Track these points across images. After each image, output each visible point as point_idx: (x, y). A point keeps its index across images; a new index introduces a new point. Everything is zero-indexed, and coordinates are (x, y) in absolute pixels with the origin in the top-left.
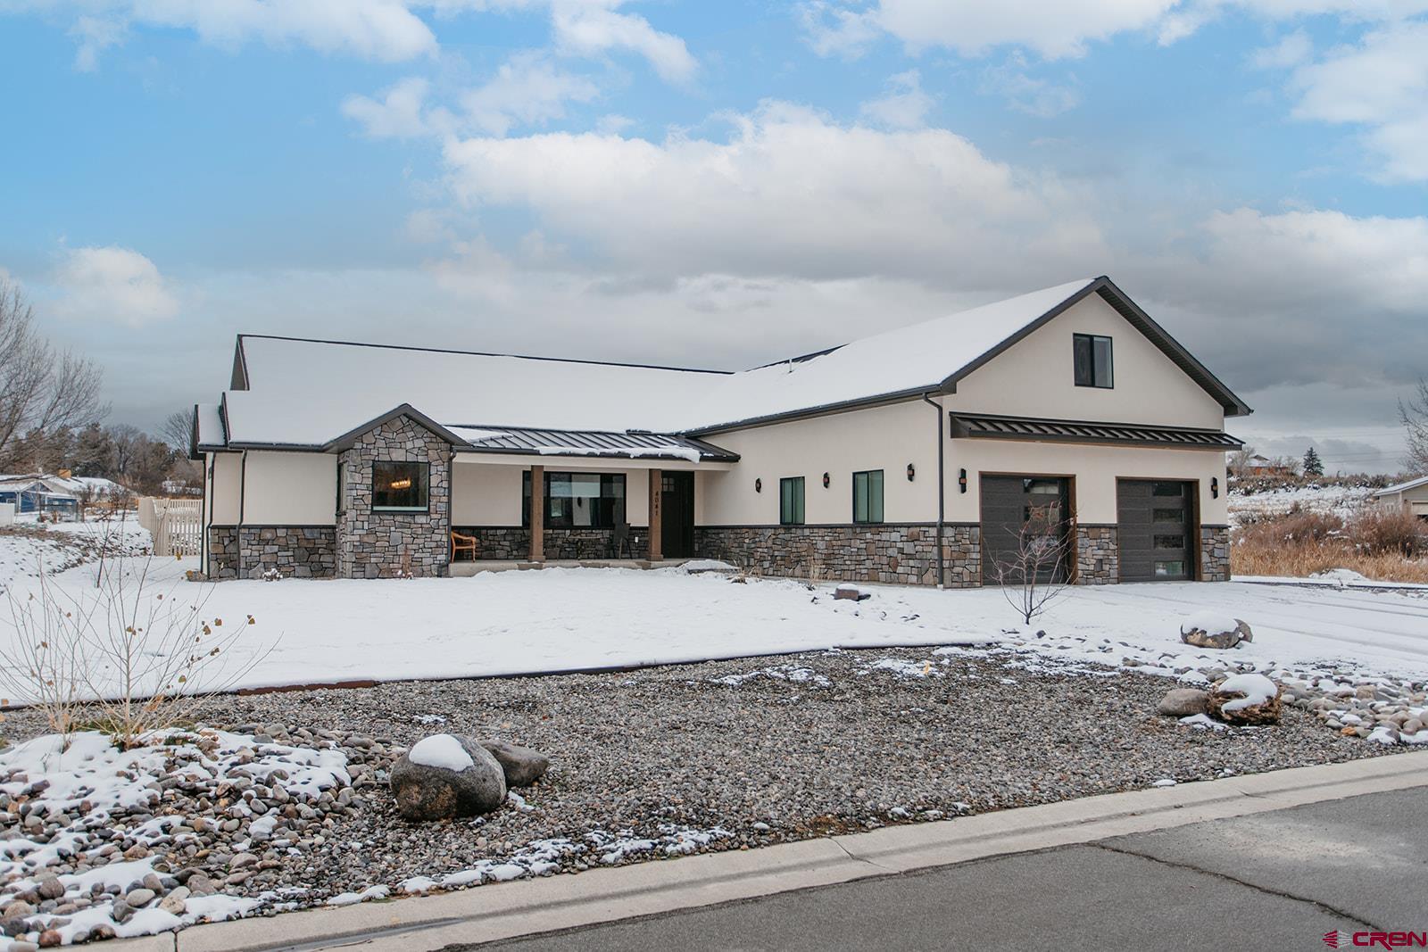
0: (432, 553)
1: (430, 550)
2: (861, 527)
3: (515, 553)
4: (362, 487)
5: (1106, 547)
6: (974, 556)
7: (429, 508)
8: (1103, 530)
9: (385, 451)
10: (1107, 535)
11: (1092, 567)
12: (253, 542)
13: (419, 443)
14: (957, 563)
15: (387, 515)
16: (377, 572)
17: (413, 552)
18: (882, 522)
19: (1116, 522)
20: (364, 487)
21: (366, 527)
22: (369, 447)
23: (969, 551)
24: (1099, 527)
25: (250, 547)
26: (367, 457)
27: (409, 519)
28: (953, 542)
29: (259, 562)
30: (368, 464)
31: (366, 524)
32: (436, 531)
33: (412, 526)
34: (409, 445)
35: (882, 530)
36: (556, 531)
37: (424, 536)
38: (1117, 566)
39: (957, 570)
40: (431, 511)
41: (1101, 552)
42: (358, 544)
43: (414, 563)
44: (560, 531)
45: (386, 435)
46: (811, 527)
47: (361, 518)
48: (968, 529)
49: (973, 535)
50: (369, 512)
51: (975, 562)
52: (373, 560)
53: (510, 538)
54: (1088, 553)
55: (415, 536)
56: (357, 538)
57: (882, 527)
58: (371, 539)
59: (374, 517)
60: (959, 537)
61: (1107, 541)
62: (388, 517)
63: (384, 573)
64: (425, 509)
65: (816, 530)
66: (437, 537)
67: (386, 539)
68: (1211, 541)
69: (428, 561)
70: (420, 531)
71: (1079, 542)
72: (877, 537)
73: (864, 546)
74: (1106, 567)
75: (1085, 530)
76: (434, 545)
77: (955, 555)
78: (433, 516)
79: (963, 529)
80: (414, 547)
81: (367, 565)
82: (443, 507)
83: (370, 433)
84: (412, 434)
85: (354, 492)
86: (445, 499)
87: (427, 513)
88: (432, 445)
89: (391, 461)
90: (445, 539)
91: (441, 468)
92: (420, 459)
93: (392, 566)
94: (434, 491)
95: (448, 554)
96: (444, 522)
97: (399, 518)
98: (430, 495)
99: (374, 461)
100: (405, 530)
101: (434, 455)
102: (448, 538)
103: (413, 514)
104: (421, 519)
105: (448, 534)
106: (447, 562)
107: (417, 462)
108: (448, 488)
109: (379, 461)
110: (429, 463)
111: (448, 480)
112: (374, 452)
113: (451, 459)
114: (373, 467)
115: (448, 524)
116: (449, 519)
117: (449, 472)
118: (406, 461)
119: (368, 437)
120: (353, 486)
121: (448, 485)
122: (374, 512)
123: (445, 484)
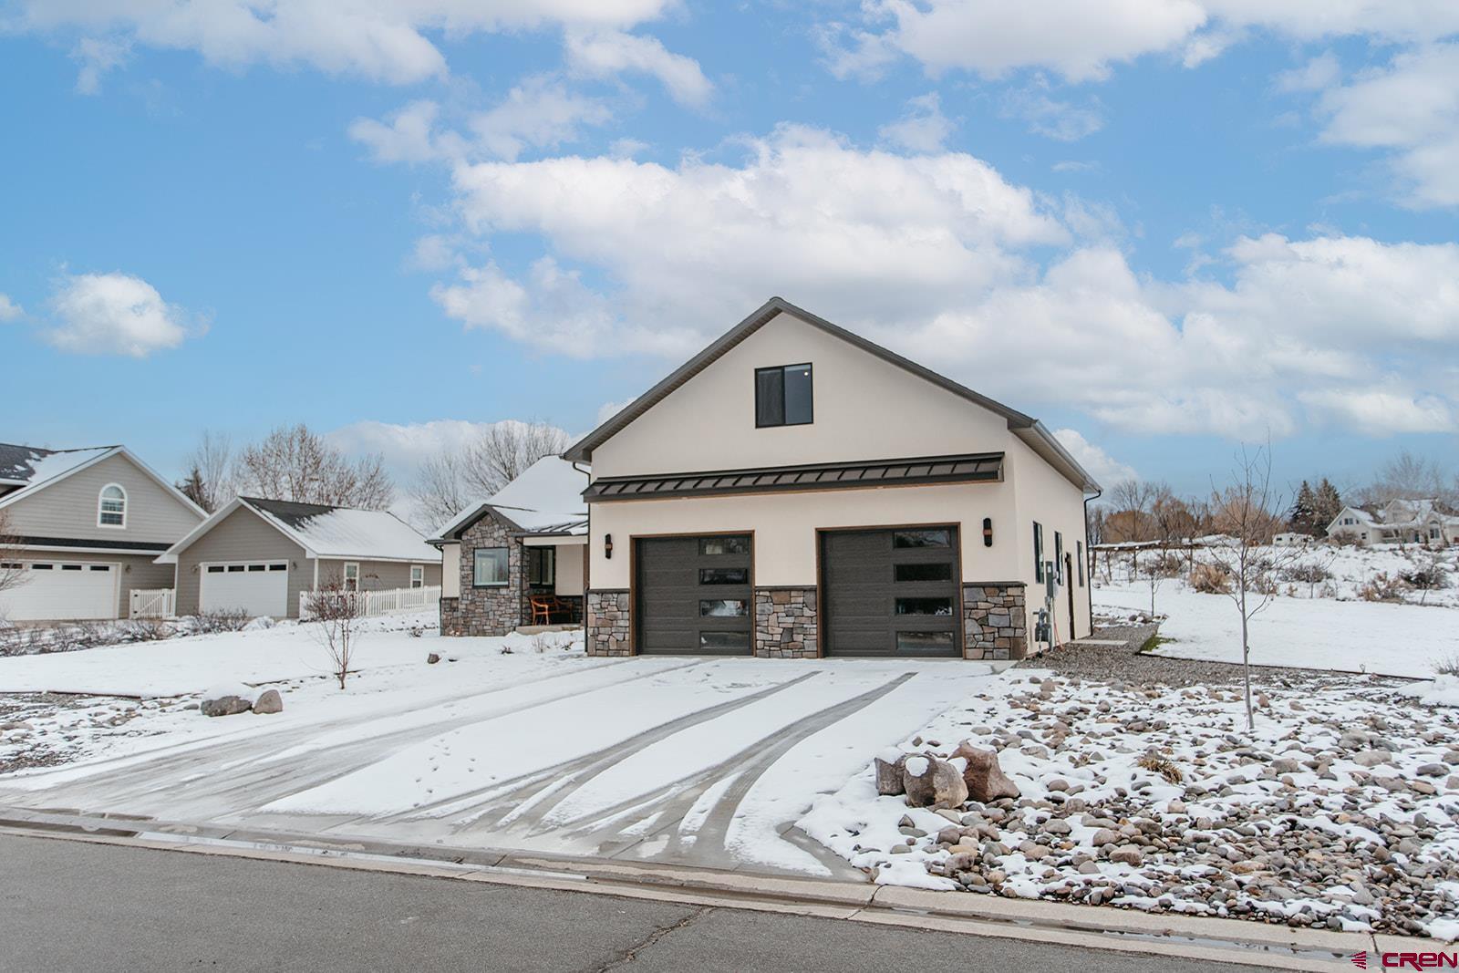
0: (510, 618)
1: (509, 615)
4: (467, 569)
5: (797, 612)
6: (621, 623)
7: (509, 583)
8: (793, 594)
9: (481, 541)
10: (801, 600)
11: (777, 638)
12: (448, 610)
13: (502, 533)
14: (602, 630)
15: (481, 589)
16: (475, 630)
17: (498, 617)
19: (815, 583)
20: (469, 568)
21: (470, 599)
22: (471, 538)
23: (616, 619)
24: (789, 589)
25: (446, 613)
26: (470, 546)
27: (495, 592)
28: (598, 609)
30: (471, 550)
31: (470, 596)
32: (513, 601)
33: (498, 597)
34: (496, 535)
37: (505, 605)
38: (815, 637)
39: (602, 637)
40: (510, 585)
41: (791, 620)
42: (464, 611)
43: (499, 626)
45: (482, 528)
47: (467, 592)
48: (615, 596)
49: (621, 602)
50: (470, 587)
51: (623, 630)
52: (474, 623)
54: (772, 623)
55: (500, 604)
56: (464, 607)
58: (472, 607)
59: (474, 590)
60: (604, 604)
61: (801, 606)
62: (483, 591)
63: (480, 633)
64: (506, 583)
66: (513, 605)
67: (481, 607)
68: (982, 605)
69: (507, 623)
70: (503, 600)
71: (758, 608)
74: (799, 638)
75: (768, 594)
76: (511, 611)
77: (599, 622)
78: (512, 588)
79: (610, 595)
80: (500, 613)
81: (470, 626)
82: (517, 582)
83: (472, 528)
84: (497, 526)
85: (463, 573)
86: (518, 575)
87: (508, 587)
88: (509, 534)
89: (485, 548)
90: (518, 607)
91: (516, 551)
92: (503, 544)
93: (485, 627)
94: (512, 569)
95: (522, 619)
96: (518, 593)
97: (489, 591)
98: (509, 572)
99: (474, 549)
100: (494, 600)
101: (511, 540)
102: (524, 606)
103: (498, 588)
104: (503, 591)
105: (522, 603)
106: (521, 625)
107: (501, 547)
108: (522, 566)
109: (478, 548)
110: (509, 548)
111: (522, 560)
112: (474, 542)
113: (522, 543)
114: (474, 553)
115: (522, 595)
116: (522, 591)
117: (522, 554)
118: (494, 547)
119: (471, 531)
120: (462, 568)
121: (522, 563)
122: (474, 587)
123: (518, 564)
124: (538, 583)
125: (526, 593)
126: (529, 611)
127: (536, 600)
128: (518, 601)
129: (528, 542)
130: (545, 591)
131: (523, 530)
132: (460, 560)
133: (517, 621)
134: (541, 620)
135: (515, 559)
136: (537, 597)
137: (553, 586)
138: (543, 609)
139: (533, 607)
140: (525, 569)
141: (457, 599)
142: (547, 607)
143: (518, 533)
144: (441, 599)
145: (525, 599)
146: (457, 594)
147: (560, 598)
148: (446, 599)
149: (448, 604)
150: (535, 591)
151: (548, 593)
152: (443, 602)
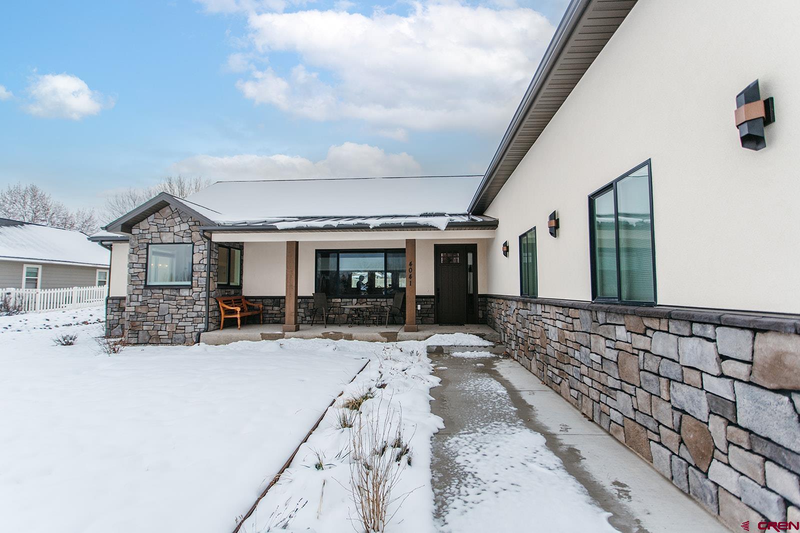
0: (193, 322)
1: (192, 319)
2: (608, 312)
3: (308, 318)
4: (138, 266)
7: (192, 283)
9: (157, 235)
12: (115, 310)
13: (185, 227)
15: (156, 289)
16: (147, 338)
17: (177, 321)
18: (653, 304)
20: (140, 265)
21: (140, 300)
22: (144, 232)
25: (112, 313)
26: (142, 241)
27: (174, 292)
29: (118, 324)
30: (143, 246)
31: (140, 297)
32: (197, 303)
33: (177, 298)
34: (177, 229)
35: (654, 324)
36: (344, 300)
37: (187, 307)
40: (194, 285)
42: (133, 314)
43: (178, 331)
44: (348, 300)
45: (158, 221)
46: (545, 303)
47: (137, 292)
50: (142, 287)
52: (145, 328)
53: (304, 306)
55: (179, 307)
56: (133, 309)
57: (650, 316)
58: (143, 310)
59: (146, 291)
62: (158, 291)
63: (154, 340)
64: (189, 283)
65: (547, 309)
66: (197, 308)
67: (155, 309)
69: (189, 329)
70: (184, 302)
72: (641, 342)
73: (612, 355)
76: (195, 314)
78: (195, 289)
80: (179, 316)
81: (140, 332)
82: (203, 281)
83: (146, 221)
84: (179, 219)
85: (132, 271)
86: (204, 274)
87: (190, 287)
88: (194, 228)
89: (162, 243)
90: (204, 309)
91: (202, 247)
92: (185, 240)
93: (160, 333)
94: (196, 268)
95: (208, 323)
96: (203, 294)
97: (167, 292)
98: (193, 271)
99: (148, 244)
100: (171, 302)
101: (196, 236)
102: (211, 309)
103: (178, 288)
104: (185, 292)
105: (208, 305)
106: (206, 330)
107: (183, 243)
108: (210, 264)
109: (152, 244)
110: (193, 243)
111: (209, 257)
112: (149, 236)
113: (210, 239)
114: (147, 249)
115: (209, 296)
116: (208, 291)
117: (210, 251)
118: (174, 243)
119: (144, 224)
120: (131, 265)
121: (209, 261)
122: (147, 287)
123: (205, 261)
124: (226, 283)
125: (213, 294)
126: (217, 314)
127: (225, 302)
128: (203, 303)
129: (217, 238)
130: (233, 292)
131: (213, 223)
132: (129, 257)
133: (202, 326)
134: (230, 324)
135: (201, 255)
136: (225, 299)
137: (240, 287)
138: (235, 312)
139: (221, 308)
140: (213, 268)
141: (124, 298)
142: (238, 309)
143: (206, 228)
144: (108, 298)
145: (212, 302)
146: (124, 294)
147: (247, 298)
148: (113, 299)
149: (115, 304)
150: (223, 291)
151: (235, 294)
152: (110, 301)
